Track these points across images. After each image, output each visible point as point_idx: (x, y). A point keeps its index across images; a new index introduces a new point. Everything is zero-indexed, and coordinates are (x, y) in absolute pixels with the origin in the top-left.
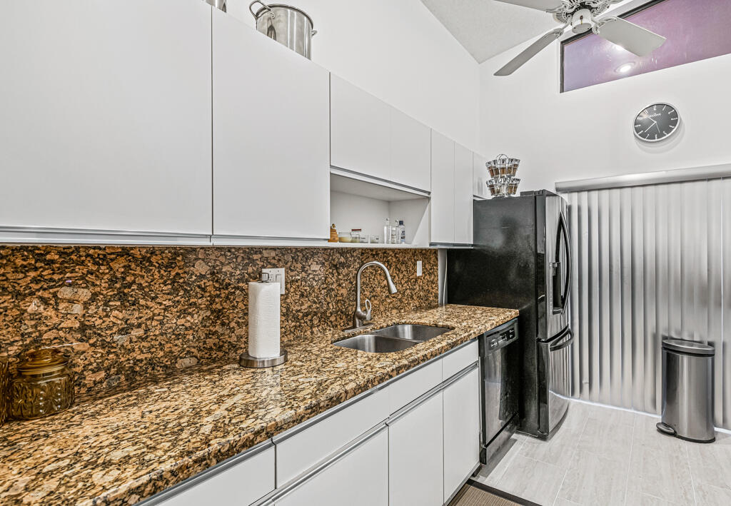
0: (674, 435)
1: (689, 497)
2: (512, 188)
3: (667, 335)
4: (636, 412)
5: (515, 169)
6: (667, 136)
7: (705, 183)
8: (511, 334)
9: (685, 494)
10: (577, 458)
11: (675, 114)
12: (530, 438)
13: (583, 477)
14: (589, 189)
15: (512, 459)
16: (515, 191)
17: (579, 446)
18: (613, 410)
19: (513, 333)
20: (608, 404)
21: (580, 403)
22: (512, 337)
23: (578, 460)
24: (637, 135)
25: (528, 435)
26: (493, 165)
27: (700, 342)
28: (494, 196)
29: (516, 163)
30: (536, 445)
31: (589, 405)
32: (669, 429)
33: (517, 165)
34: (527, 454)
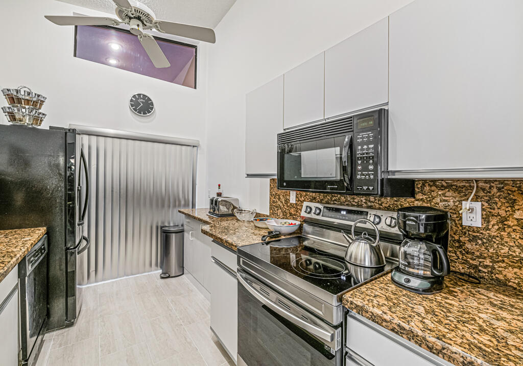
0: (169, 277)
1: (170, 308)
2: (38, 119)
3: (163, 225)
4: (127, 277)
5: (41, 105)
6: (148, 114)
7: (164, 144)
8: (42, 249)
9: (168, 307)
10: (103, 324)
11: (152, 104)
12: (57, 332)
13: (112, 333)
14: (98, 135)
15: (47, 357)
16: (40, 124)
17: (100, 315)
18: (113, 282)
19: (44, 249)
20: (109, 279)
21: (88, 287)
22: (44, 252)
23: (104, 325)
24: (132, 108)
25: (53, 331)
26: (15, 94)
27: (178, 226)
28: (11, 123)
29: (42, 99)
30: (65, 334)
31: (96, 286)
32: (166, 276)
33: (43, 102)
34: (60, 345)
